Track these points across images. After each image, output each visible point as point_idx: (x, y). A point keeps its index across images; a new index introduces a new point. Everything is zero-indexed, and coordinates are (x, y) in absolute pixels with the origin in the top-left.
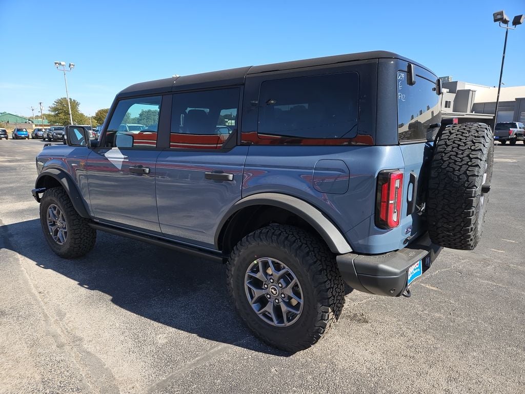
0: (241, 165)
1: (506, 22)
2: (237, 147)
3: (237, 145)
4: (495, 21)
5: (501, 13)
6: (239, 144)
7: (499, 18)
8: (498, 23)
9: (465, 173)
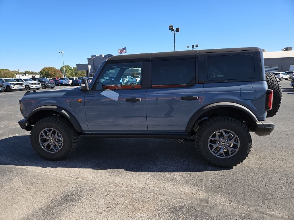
0: (202, 92)
1: (173, 30)
2: (196, 85)
3: (196, 84)
4: (170, 29)
5: (172, 26)
6: (197, 83)
7: (171, 28)
8: (171, 30)
9: (278, 89)
